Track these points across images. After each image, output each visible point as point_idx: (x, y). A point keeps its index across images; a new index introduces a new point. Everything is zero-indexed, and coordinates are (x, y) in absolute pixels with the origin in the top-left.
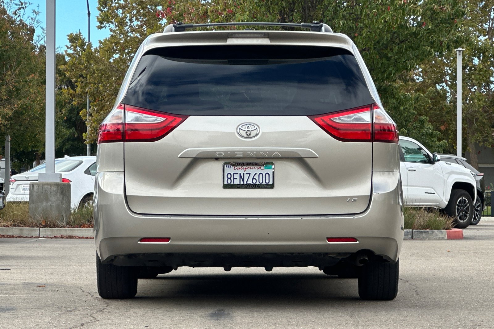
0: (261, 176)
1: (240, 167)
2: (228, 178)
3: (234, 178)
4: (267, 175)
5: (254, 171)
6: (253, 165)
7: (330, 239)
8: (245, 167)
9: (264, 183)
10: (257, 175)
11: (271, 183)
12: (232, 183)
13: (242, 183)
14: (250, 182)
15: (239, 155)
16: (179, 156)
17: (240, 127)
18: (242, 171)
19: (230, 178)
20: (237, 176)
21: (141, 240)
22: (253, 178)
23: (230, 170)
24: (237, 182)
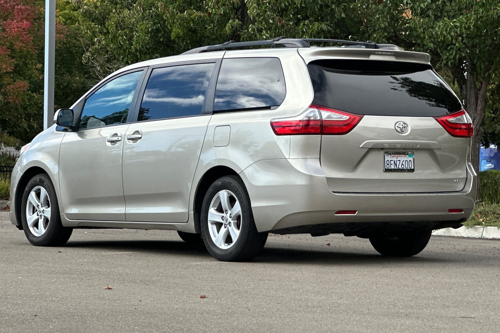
0: (406, 162)
1: (394, 155)
2: (387, 164)
3: (391, 164)
4: (410, 162)
5: (403, 158)
6: (402, 154)
7: (450, 211)
8: (397, 156)
9: (408, 168)
10: (404, 161)
11: (412, 168)
12: (390, 168)
13: (395, 168)
14: (400, 167)
15: (399, 146)
16: (360, 147)
17: (397, 125)
18: (395, 159)
19: (388, 164)
20: (392, 162)
21: (336, 213)
22: (402, 164)
23: (388, 158)
24: (393, 167)
